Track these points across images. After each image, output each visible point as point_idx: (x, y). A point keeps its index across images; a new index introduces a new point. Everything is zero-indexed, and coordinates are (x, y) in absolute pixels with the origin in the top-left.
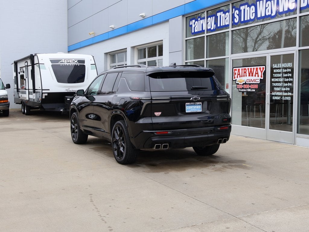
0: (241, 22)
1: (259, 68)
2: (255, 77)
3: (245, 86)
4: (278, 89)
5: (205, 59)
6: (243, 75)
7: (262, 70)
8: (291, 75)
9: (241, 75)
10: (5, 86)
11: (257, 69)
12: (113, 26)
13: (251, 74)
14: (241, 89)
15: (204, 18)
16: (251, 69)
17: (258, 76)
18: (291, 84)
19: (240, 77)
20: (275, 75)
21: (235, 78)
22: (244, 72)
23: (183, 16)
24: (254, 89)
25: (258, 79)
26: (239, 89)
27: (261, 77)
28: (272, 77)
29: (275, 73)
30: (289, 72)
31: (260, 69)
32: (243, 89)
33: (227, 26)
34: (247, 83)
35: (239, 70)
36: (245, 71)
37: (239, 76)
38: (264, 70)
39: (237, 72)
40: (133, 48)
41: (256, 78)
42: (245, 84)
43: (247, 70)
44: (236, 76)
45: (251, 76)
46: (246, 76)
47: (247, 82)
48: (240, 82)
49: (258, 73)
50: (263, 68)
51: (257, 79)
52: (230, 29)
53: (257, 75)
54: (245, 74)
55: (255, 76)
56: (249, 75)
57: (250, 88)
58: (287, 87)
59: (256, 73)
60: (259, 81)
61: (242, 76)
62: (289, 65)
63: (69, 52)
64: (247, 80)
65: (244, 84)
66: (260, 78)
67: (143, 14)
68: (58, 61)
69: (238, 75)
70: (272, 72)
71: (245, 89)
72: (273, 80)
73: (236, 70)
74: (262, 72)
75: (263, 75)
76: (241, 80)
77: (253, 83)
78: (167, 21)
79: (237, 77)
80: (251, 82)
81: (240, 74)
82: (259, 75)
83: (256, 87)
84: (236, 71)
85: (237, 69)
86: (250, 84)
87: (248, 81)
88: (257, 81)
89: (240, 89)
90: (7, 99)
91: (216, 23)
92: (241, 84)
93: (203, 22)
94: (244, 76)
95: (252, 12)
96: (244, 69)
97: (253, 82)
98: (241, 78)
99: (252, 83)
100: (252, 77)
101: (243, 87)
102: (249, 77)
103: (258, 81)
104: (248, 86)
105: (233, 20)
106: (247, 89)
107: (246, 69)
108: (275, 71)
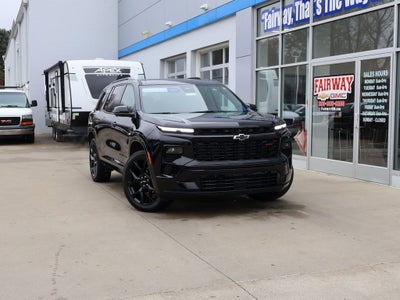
0: (324, 15)
2: (341, 91)
3: (328, 104)
4: (371, 107)
5: (280, 66)
6: (326, 87)
8: (386, 87)
9: (324, 88)
10: (30, 103)
11: (343, 79)
12: (169, 23)
13: (336, 86)
14: (323, 107)
15: (278, 10)
16: (336, 79)
17: (345, 89)
18: (386, 101)
20: (367, 88)
21: (316, 92)
22: (328, 84)
23: (253, 7)
24: (339, 107)
26: (321, 107)
27: (349, 90)
28: (362, 90)
29: (366, 85)
30: (384, 84)
31: (348, 78)
32: (326, 107)
33: (306, 21)
34: (331, 99)
35: (321, 81)
36: (329, 82)
37: (321, 89)
38: (353, 80)
39: (318, 84)
40: (194, 52)
41: (343, 91)
42: (329, 100)
43: (332, 81)
44: (317, 89)
45: (336, 89)
46: (330, 89)
48: (323, 98)
50: (351, 78)
51: (344, 93)
52: (311, 24)
53: (343, 88)
54: (329, 86)
55: (341, 89)
56: (334, 88)
57: (334, 106)
58: (382, 104)
59: (342, 85)
60: (346, 95)
61: (325, 90)
62: (385, 73)
63: (119, 58)
64: (331, 94)
65: (327, 100)
66: (347, 91)
67: (205, 6)
68: (93, 70)
69: (320, 87)
70: (363, 84)
71: (329, 107)
72: (364, 94)
73: (317, 81)
74: (349, 83)
75: (351, 88)
76: (324, 94)
78: (234, 14)
79: (319, 91)
80: (336, 97)
82: (346, 87)
83: (343, 104)
85: (319, 79)
86: (335, 101)
87: (332, 96)
88: (343, 95)
90: (31, 120)
91: (293, 16)
92: (323, 101)
93: (278, 15)
94: (327, 89)
96: (328, 80)
97: (338, 97)
98: (324, 92)
100: (338, 90)
101: (326, 105)
102: (334, 90)
104: (332, 103)
105: (315, 11)
106: (331, 107)
107: (330, 80)
108: (366, 82)
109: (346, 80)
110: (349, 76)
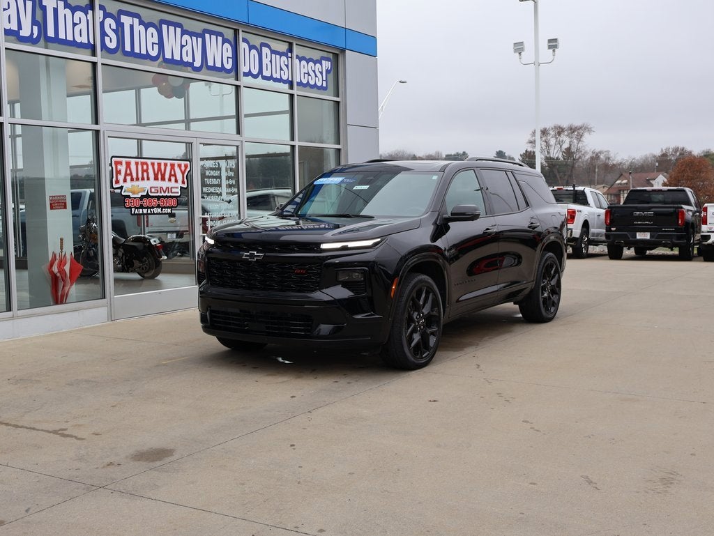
0: (123, 52)
1: (176, 166)
2: (169, 183)
3: (145, 202)
6: (140, 176)
7: (183, 168)
8: (234, 182)
9: (135, 176)
11: (172, 166)
14: (135, 208)
16: (159, 165)
17: (176, 181)
19: (132, 180)
20: (209, 181)
21: (117, 182)
22: (143, 171)
24: (168, 208)
25: (177, 188)
26: (130, 208)
27: (183, 182)
28: (204, 185)
29: (209, 177)
31: (180, 166)
32: (142, 207)
34: (151, 194)
35: (128, 164)
36: (145, 167)
37: (129, 178)
38: (188, 169)
39: (122, 168)
41: (173, 184)
42: (147, 196)
43: (150, 167)
44: (121, 178)
45: (160, 179)
46: (148, 179)
47: (151, 192)
48: (134, 193)
49: (175, 175)
50: (186, 166)
51: (174, 187)
53: (173, 179)
54: (145, 174)
55: (170, 180)
56: (156, 178)
57: (159, 206)
59: (171, 175)
60: (178, 190)
61: (137, 179)
62: (231, 165)
64: (151, 188)
65: (142, 197)
66: (180, 184)
69: (126, 175)
70: (203, 176)
71: (148, 208)
72: (205, 189)
73: (121, 163)
74: (183, 173)
75: (185, 180)
76: (135, 188)
77: (167, 194)
79: (125, 181)
80: (161, 192)
81: (131, 174)
82: (178, 178)
83: (173, 203)
84: (119, 167)
85: (124, 160)
86: (159, 198)
87: (153, 190)
88: (174, 190)
89: (133, 209)
92: (135, 198)
94: (143, 179)
95: (150, 40)
96: (143, 164)
97: (165, 192)
98: (135, 183)
99: (163, 194)
100: (163, 182)
101: (141, 205)
102: (156, 182)
103: (177, 192)
104: (154, 202)
106: (153, 208)
107: (146, 164)
108: (207, 173)
109: (177, 169)
110: (183, 163)
